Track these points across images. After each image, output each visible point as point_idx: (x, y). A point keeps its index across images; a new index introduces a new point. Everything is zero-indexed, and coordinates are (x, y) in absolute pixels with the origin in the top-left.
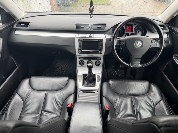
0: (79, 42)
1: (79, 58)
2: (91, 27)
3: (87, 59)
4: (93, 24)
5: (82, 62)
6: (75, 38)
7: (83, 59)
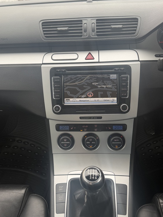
0: (54, 79)
1: (58, 128)
2: (89, 30)
3: (83, 131)
4: (97, 20)
5: (68, 140)
6: (42, 66)
7: (70, 130)
